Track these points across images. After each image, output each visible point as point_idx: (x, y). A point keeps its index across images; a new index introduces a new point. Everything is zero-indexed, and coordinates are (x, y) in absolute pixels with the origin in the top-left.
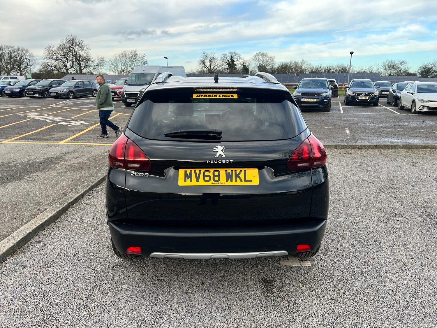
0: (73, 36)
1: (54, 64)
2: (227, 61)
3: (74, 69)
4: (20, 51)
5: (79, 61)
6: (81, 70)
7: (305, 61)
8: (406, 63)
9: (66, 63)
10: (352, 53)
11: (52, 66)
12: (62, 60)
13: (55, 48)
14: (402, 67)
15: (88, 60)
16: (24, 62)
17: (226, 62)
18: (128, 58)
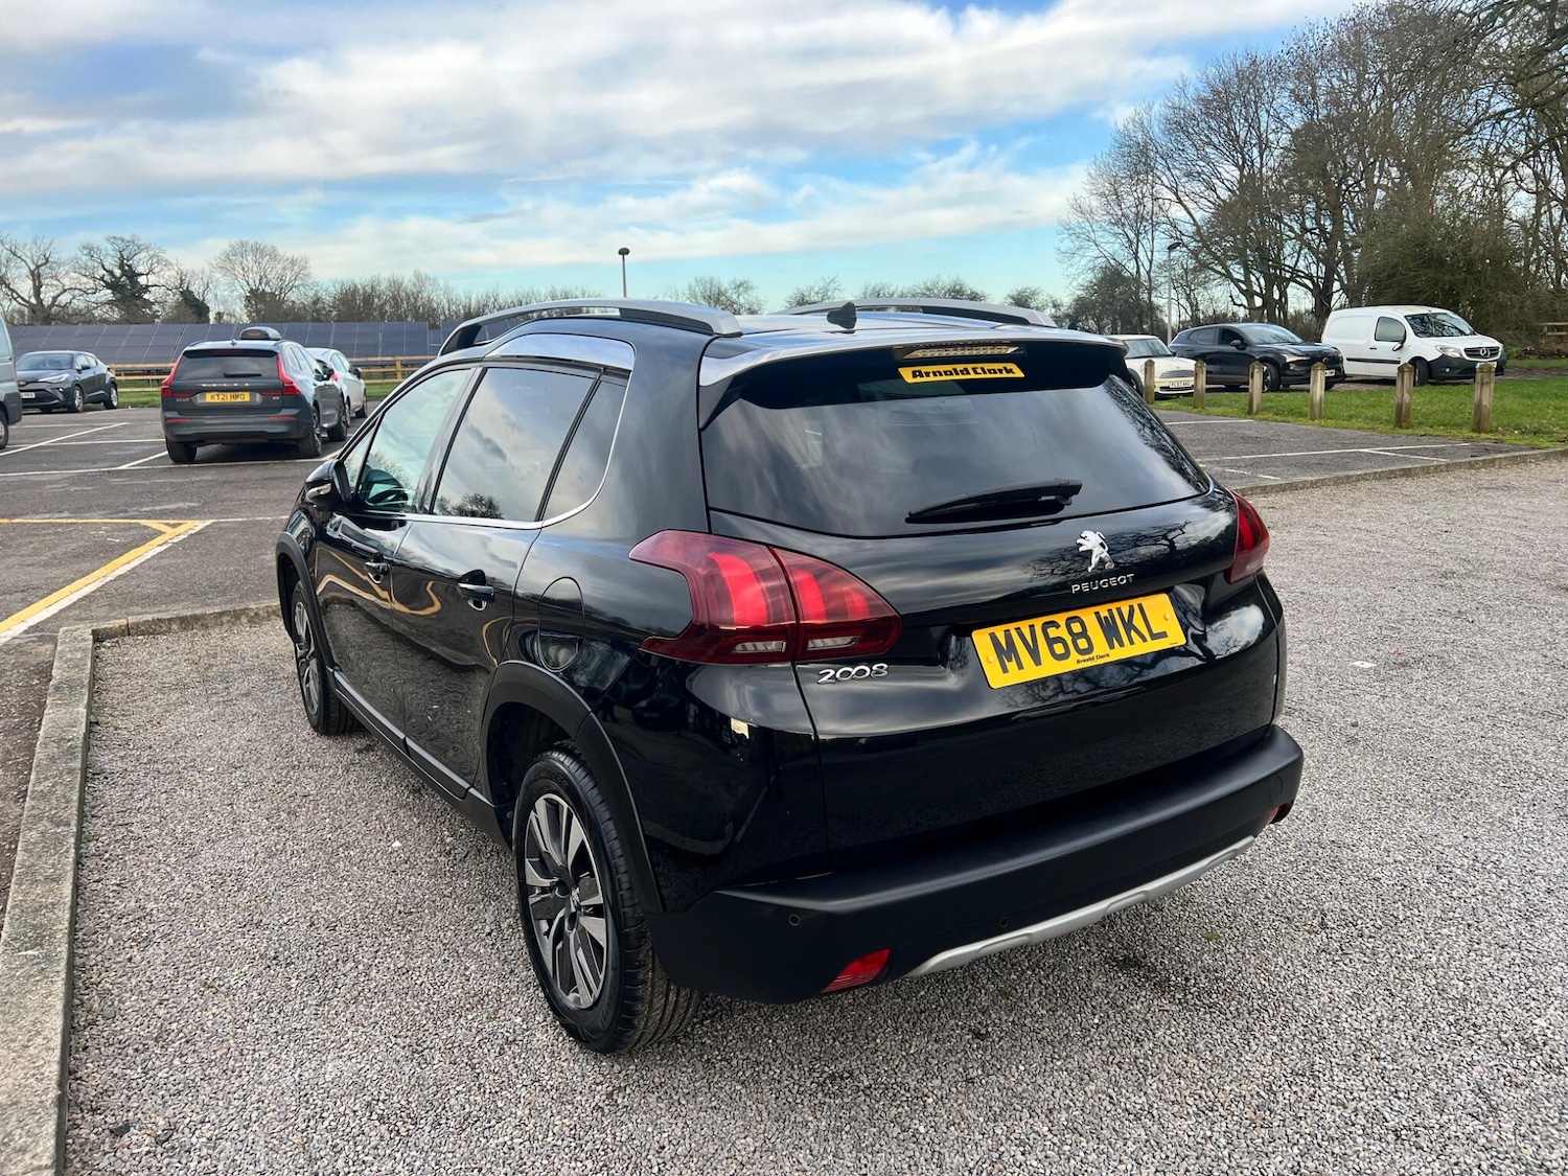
2: (104, 272)
7: (427, 278)
8: (752, 288)
10: (624, 252)
14: (742, 301)
17: (102, 279)
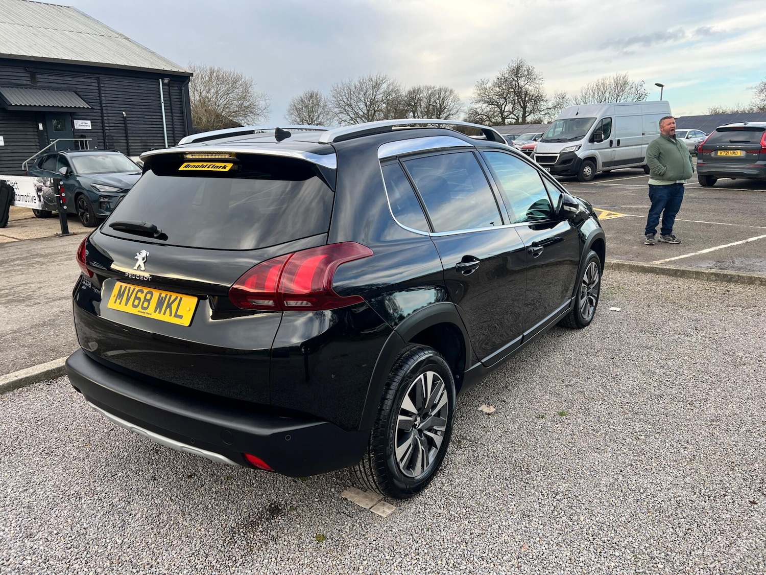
0: (520, 61)
1: (485, 111)
3: (513, 116)
4: (443, 93)
5: (524, 102)
6: (524, 117)
9: (503, 106)
11: (482, 113)
12: (497, 103)
13: (490, 85)
15: (537, 99)
16: (446, 110)
18: (608, 91)
